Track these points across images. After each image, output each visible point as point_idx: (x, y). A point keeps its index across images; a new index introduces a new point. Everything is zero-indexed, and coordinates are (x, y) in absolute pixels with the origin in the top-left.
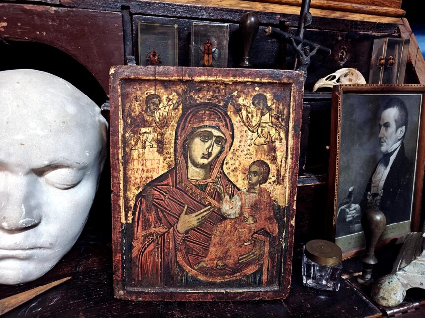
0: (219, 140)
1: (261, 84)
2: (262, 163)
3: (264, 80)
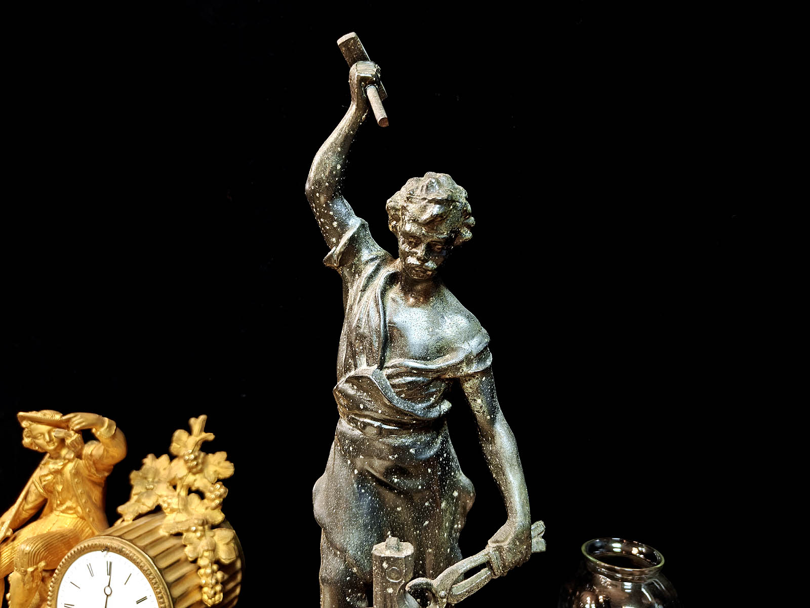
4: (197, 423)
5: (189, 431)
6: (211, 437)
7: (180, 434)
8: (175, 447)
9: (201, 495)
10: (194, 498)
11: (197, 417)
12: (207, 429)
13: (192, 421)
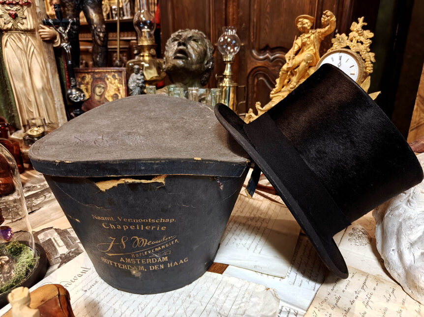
0: (103, 88)
1: (114, 72)
2: (116, 94)
3: (115, 71)
4: (361, 20)
6: (366, 24)
7: (354, 23)
8: (352, 28)
10: (360, 44)
11: (361, 17)
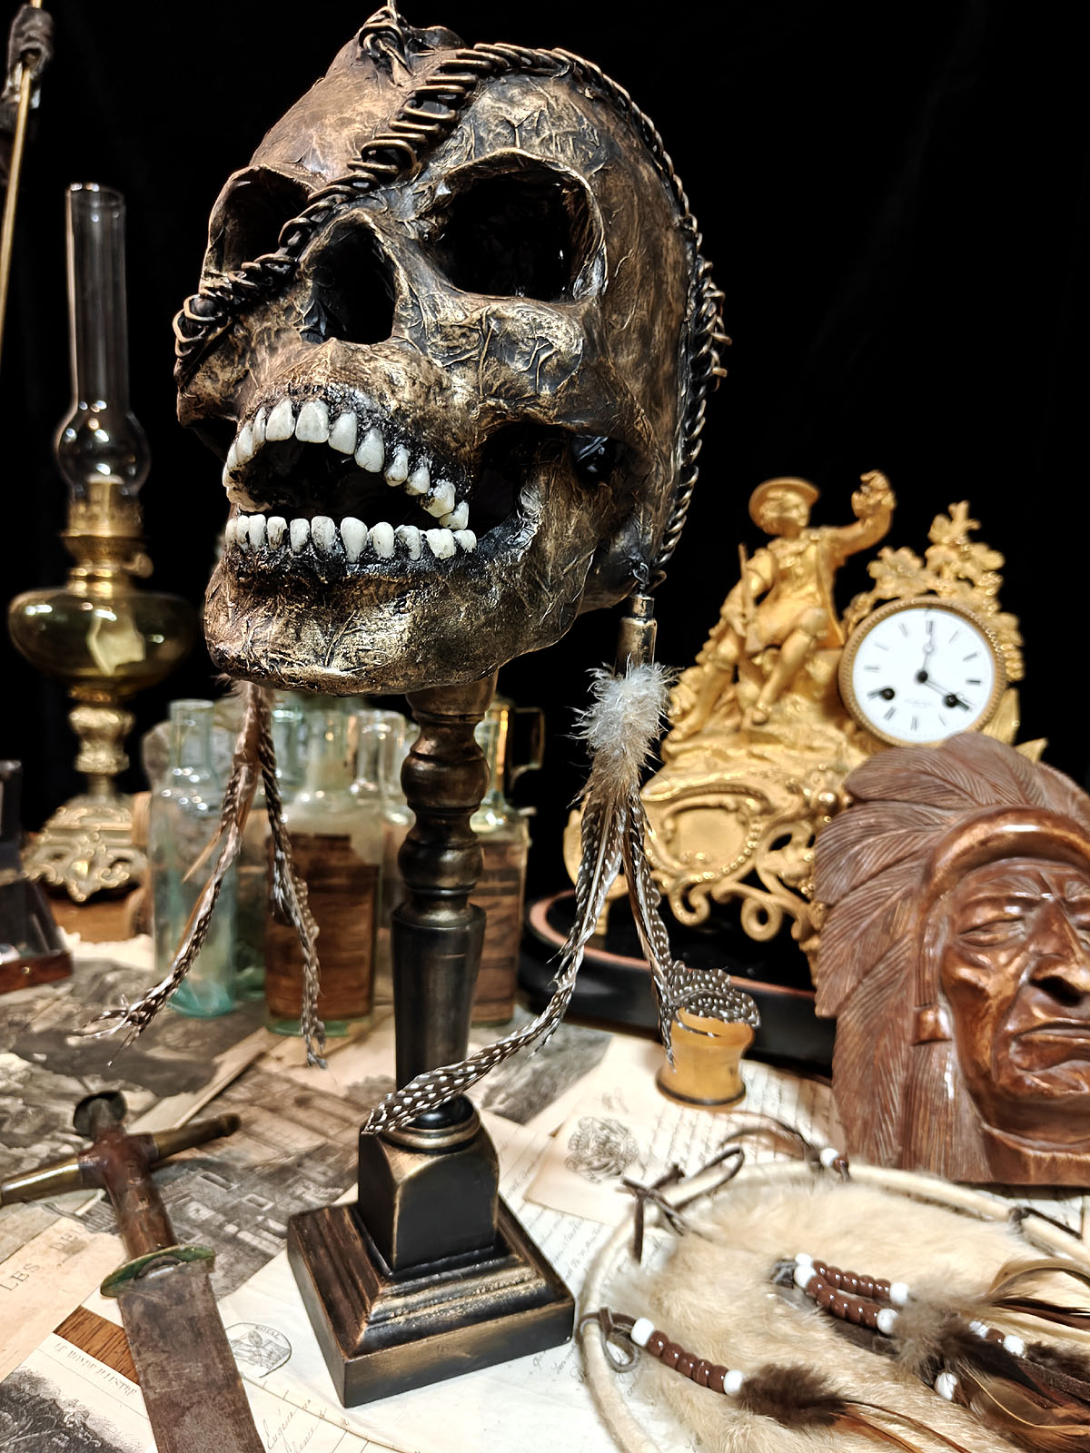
4: (960, 509)
5: (950, 517)
6: (975, 525)
7: (939, 520)
8: (934, 533)
9: (970, 582)
10: (965, 586)
11: (958, 501)
12: (971, 515)
13: (952, 508)
